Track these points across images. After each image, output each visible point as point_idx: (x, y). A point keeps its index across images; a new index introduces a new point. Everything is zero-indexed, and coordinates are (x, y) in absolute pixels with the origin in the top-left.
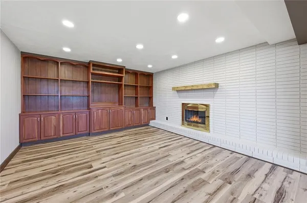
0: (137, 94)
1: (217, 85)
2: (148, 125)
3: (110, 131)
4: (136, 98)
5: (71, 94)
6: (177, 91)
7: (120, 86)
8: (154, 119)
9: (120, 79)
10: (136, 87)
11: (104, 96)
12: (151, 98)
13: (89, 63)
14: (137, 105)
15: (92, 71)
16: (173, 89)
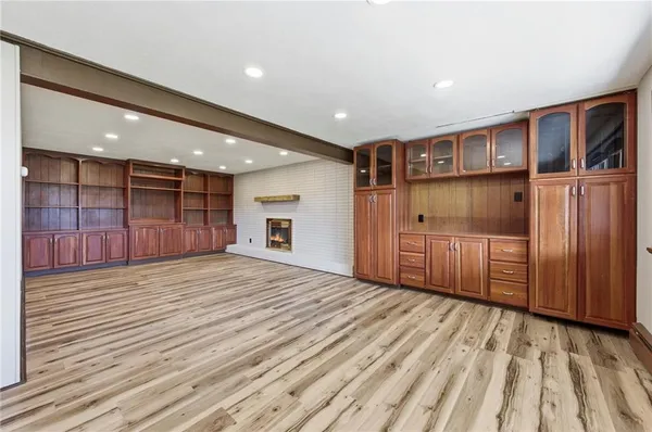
0: (206, 205)
1: (297, 198)
2: (222, 251)
3: (160, 259)
4: (206, 211)
5: (97, 205)
6: (262, 202)
7: (177, 194)
8: (234, 242)
9: (178, 184)
10: (205, 195)
11: (150, 210)
12: (230, 212)
13: (128, 161)
14: (206, 223)
15: (131, 174)
16: (257, 199)
